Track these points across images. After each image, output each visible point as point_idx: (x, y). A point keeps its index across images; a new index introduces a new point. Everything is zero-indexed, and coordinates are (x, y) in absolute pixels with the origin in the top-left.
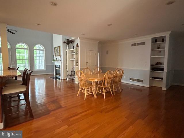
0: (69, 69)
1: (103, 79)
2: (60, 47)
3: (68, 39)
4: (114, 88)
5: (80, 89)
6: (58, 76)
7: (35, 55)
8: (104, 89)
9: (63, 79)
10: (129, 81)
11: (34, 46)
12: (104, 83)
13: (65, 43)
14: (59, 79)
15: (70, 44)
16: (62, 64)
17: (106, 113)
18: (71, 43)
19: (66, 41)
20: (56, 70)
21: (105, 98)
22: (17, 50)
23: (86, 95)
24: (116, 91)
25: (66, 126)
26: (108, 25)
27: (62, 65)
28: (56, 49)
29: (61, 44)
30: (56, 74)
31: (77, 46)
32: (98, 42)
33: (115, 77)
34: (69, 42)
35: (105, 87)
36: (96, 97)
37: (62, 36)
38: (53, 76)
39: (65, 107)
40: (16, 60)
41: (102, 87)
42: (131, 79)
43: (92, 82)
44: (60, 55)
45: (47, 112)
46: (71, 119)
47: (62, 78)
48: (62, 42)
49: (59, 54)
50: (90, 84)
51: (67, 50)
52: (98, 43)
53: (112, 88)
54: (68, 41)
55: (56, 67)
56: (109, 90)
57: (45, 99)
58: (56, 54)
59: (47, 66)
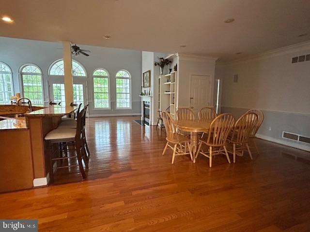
0: (162, 109)
1: (209, 130)
2: (150, 71)
3: (162, 58)
4: (234, 149)
5: (167, 144)
6: (146, 119)
7: (117, 86)
8: (211, 148)
9: (152, 125)
10: (281, 139)
11: (116, 73)
12: (212, 138)
13: (157, 65)
14: (148, 124)
15: (165, 67)
16: (151, 100)
17: (201, 194)
18: (167, 64)
19: (159, 61)
20: (144, 109)
21: (210, 166)
22: (94, 79)
23: (175, 156)
24: (241, 155)
25: (123, 202)
26: (227, 22)
27: (151, 102)
28: (145, 75)
29: (151, 67)
30: (145, 116)
31: (176, 69)
32: (217, 59)
33: (238, 128)
34: (164, 63)
35: (214, 145)
36: (194, 162)
37: (153, 53)
38: (139, 119)
39: (136, 170)
40: (93, 93)
41: (207, 144)
42: (286, 135)
43: (191, 133)
44: (150, 86)
45: (107, 174)
46: (134, 193)
47: (151, 122)
48: (153, 64)
49: (148, 85)
50: (188, 136)
51: (160, 77)
52: (216, 61)
53: (230, 148)
54: (162, 62)
55: (145, 105)
56: (224, 152)
57: (110, 153)
58: (145, 84)
59: (133, 104)
